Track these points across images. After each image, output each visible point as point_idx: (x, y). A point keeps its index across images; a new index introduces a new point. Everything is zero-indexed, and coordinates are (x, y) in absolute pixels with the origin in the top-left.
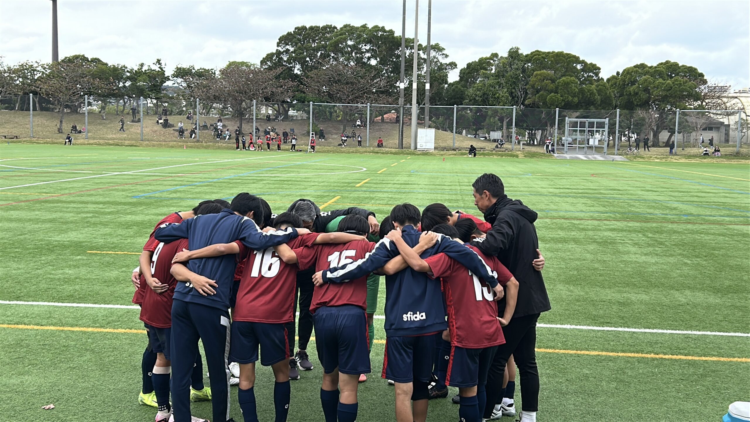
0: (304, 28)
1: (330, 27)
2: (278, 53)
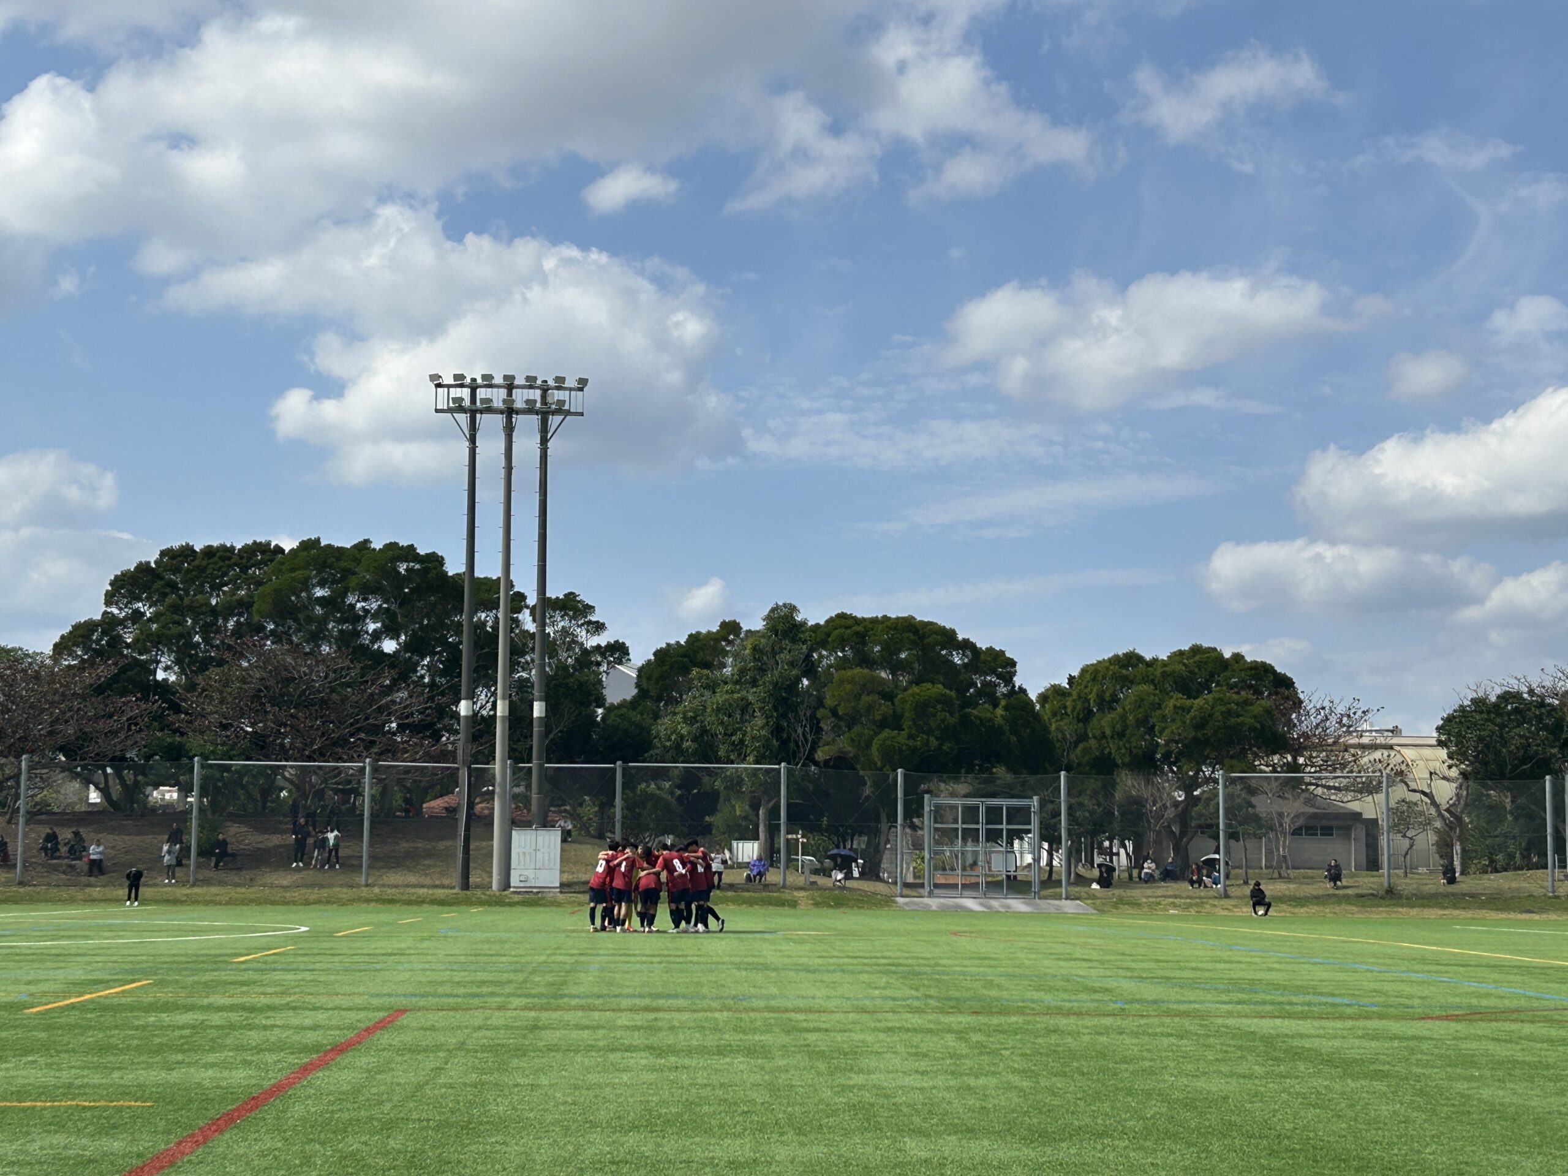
0: (187, 552)
2: (109, 623)
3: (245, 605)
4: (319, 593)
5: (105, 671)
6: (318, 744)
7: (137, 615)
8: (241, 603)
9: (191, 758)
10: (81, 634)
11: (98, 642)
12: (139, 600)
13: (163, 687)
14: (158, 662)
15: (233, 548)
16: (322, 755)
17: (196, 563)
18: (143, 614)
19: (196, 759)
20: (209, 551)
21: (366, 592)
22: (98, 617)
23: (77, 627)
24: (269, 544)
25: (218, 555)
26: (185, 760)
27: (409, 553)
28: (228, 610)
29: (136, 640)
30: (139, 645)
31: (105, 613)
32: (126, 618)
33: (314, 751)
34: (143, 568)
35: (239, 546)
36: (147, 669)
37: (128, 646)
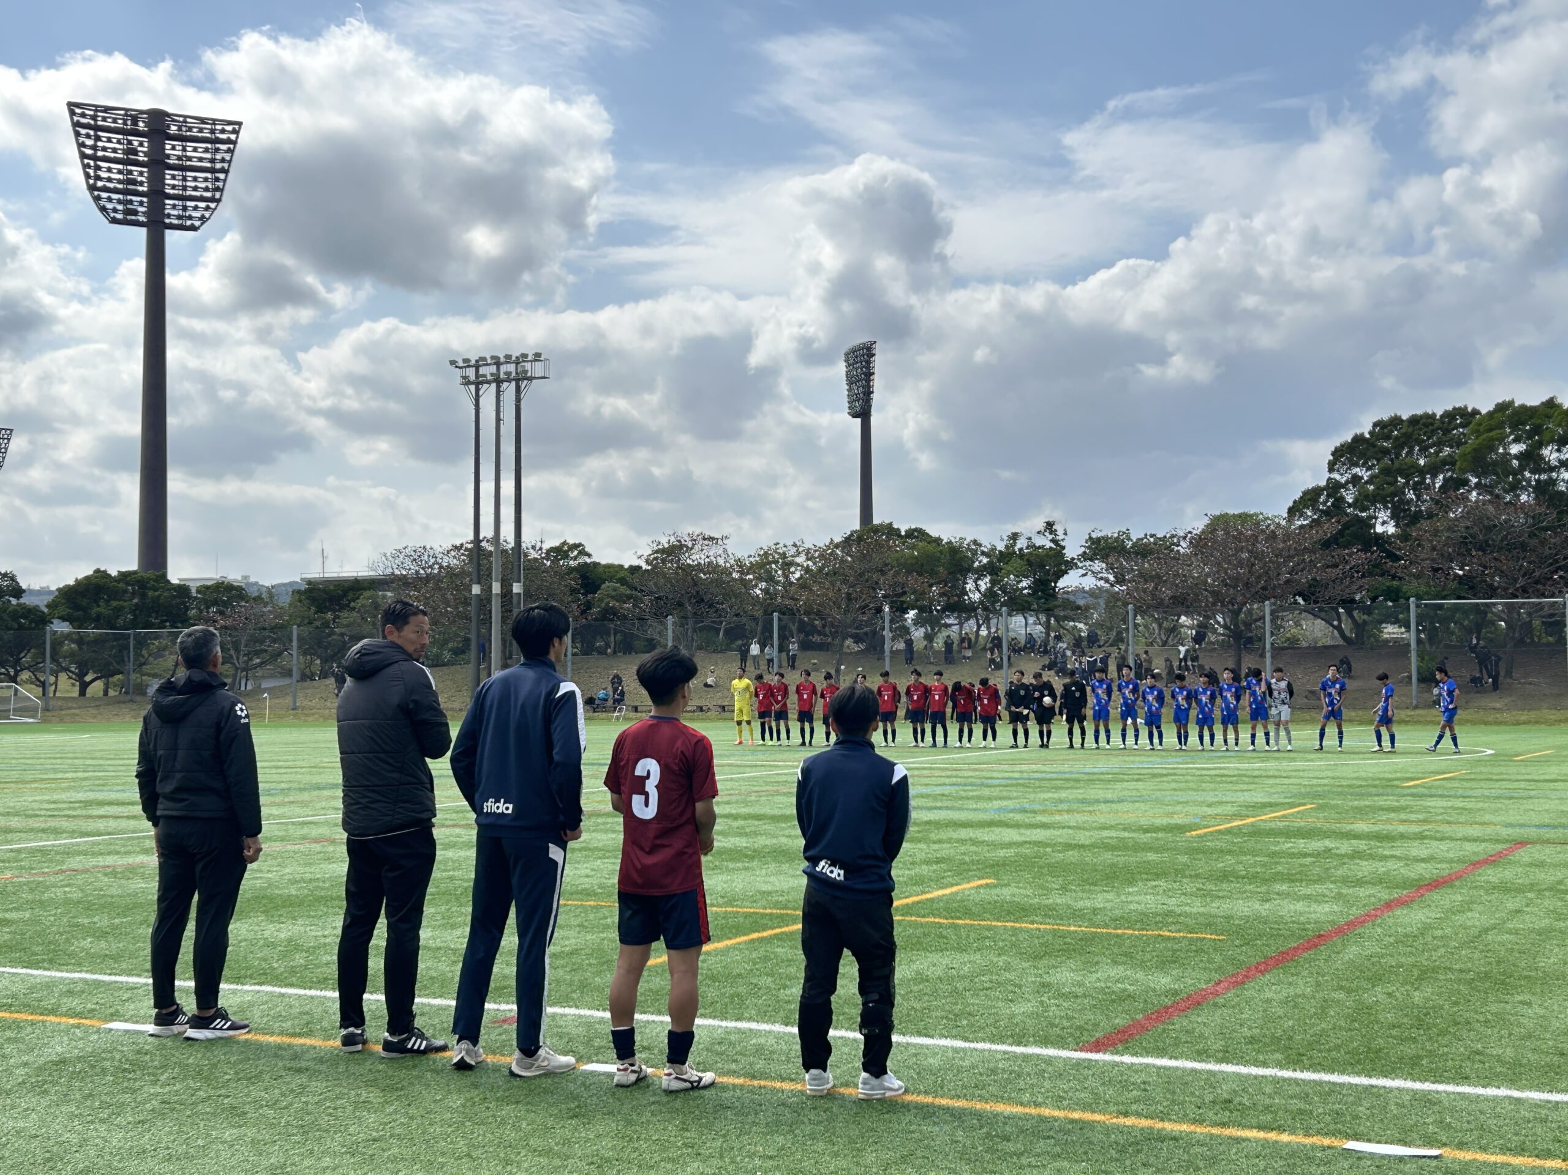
1: (1461, 412)
2: (1333, 488)
3: (1450, 462)
4: (1515, 447)
5: (1331, 528)
6: (1521, 582)
8: (1444, 462)
12: (1356, 465)
13: (1381, 539)
14: (1376, 518)
15: (1434, 415)
16: (1525, 592)
17: (1403, 431)
18: (1361, 478)
19: (1412, 600)
20: (1414, 420)
22: (1323, 483)
23: (1305, 493)
24: (1466, 408)
25: (1422, 424)
28: (1434, 470)
29: (1356, 500)
30: (1359, 503)
31: (1329, 479)
32: (1347, 482)
33: (1517, 590)
34: (1358, 439)
35: (1439, 413)
36: (1368, 523)
37: (1350, 506)
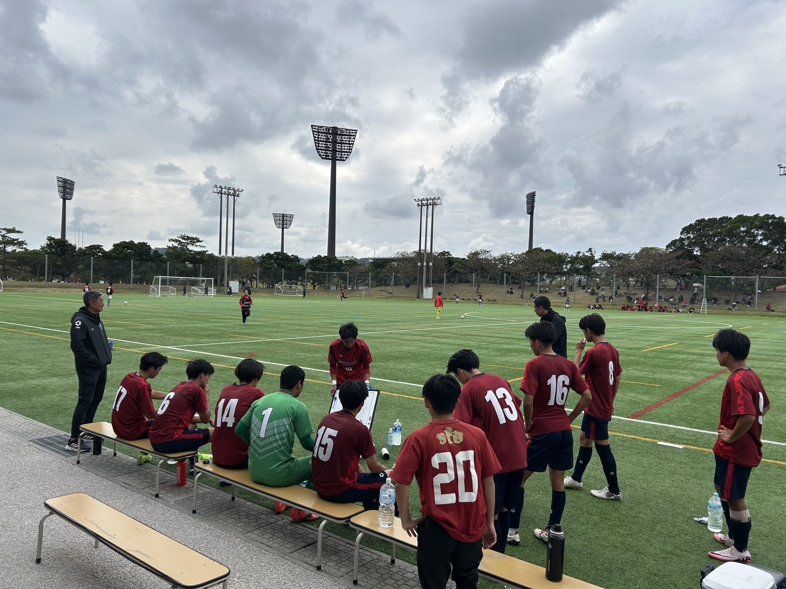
0: (703, 220)
1: (726, 218)
2: (681, 240)
3: (720, 233)
4: (742, 229)
5: (679, 253)
6: (741, 271)
7: (689, 237)
8: (719, 233)
9: (703, 275)
10: (673, 243)
11: (678, 245)
12: (689, 233)
13: (696, 256)
14: (694, 250)
15: (716, 218)
16: (743, 274)
17: (706, 223)
18: (690, 237)
19: (705, 276)
20: (710, 220)
21: (758, 228)
22: (678, 238)
23: (672, 241)
24: (727, 217)
25: (712, 221)
26: (702, 276)
27: (773, 217)
28: (715, 235)
30: (689, 245)
31: (680, 237)
32: (686, 238)
33: (740, 273)
34: (691, 225)
35: (718, 218)
36: (691, 252)
37: (686, 246)
